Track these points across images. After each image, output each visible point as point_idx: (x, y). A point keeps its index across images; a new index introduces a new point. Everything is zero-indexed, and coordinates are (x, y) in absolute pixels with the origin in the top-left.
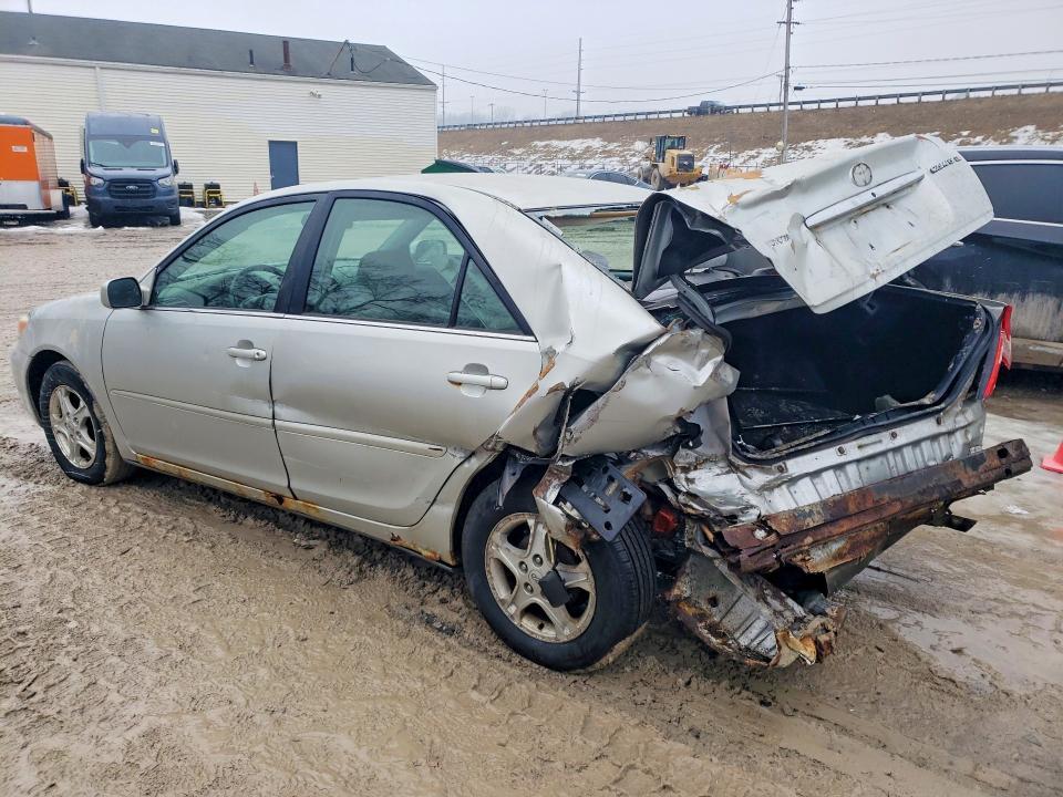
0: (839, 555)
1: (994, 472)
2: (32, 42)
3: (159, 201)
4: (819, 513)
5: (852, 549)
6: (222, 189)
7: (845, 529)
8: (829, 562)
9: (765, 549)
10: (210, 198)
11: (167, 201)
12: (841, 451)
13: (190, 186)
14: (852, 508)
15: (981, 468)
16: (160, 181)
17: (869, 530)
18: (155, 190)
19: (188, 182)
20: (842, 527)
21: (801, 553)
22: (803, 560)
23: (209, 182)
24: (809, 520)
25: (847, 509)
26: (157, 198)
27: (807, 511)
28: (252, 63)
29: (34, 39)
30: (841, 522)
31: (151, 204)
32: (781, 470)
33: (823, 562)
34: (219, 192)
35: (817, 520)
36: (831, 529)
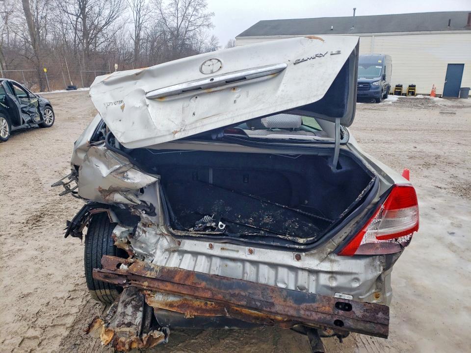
0: (171, 305)
1: (320, 315)
2: (352, 28)
3: (370, 92)
4: (156, 272)
5: (181, 306)
6: (416, 88)
7: (167, 289)
8: (161, 304)
9: (116, 274)
10: (409, 92)
11: (374, 92)
12: (211, 247)
13: (401, 86)
14: (177, 279)
15: (303, 305)
16: (374, 83)
17: (201, 302)
18: (370, 87)
19: (401, 84)
20: (167, 286)
21: (151, 291)
22: (149, 295)
23: (411, 84)
24: (149, 272)
25: (173, 278)
26: (370, 91)
27: (152, 267)
28: (449, 25)
29: (353, 26)
30: (168, 284)
31: (366, 93)
32: (179, 243)
33: (157, 302)
34: (414, 89)
35: (153, 275)
36: (160, 284)
